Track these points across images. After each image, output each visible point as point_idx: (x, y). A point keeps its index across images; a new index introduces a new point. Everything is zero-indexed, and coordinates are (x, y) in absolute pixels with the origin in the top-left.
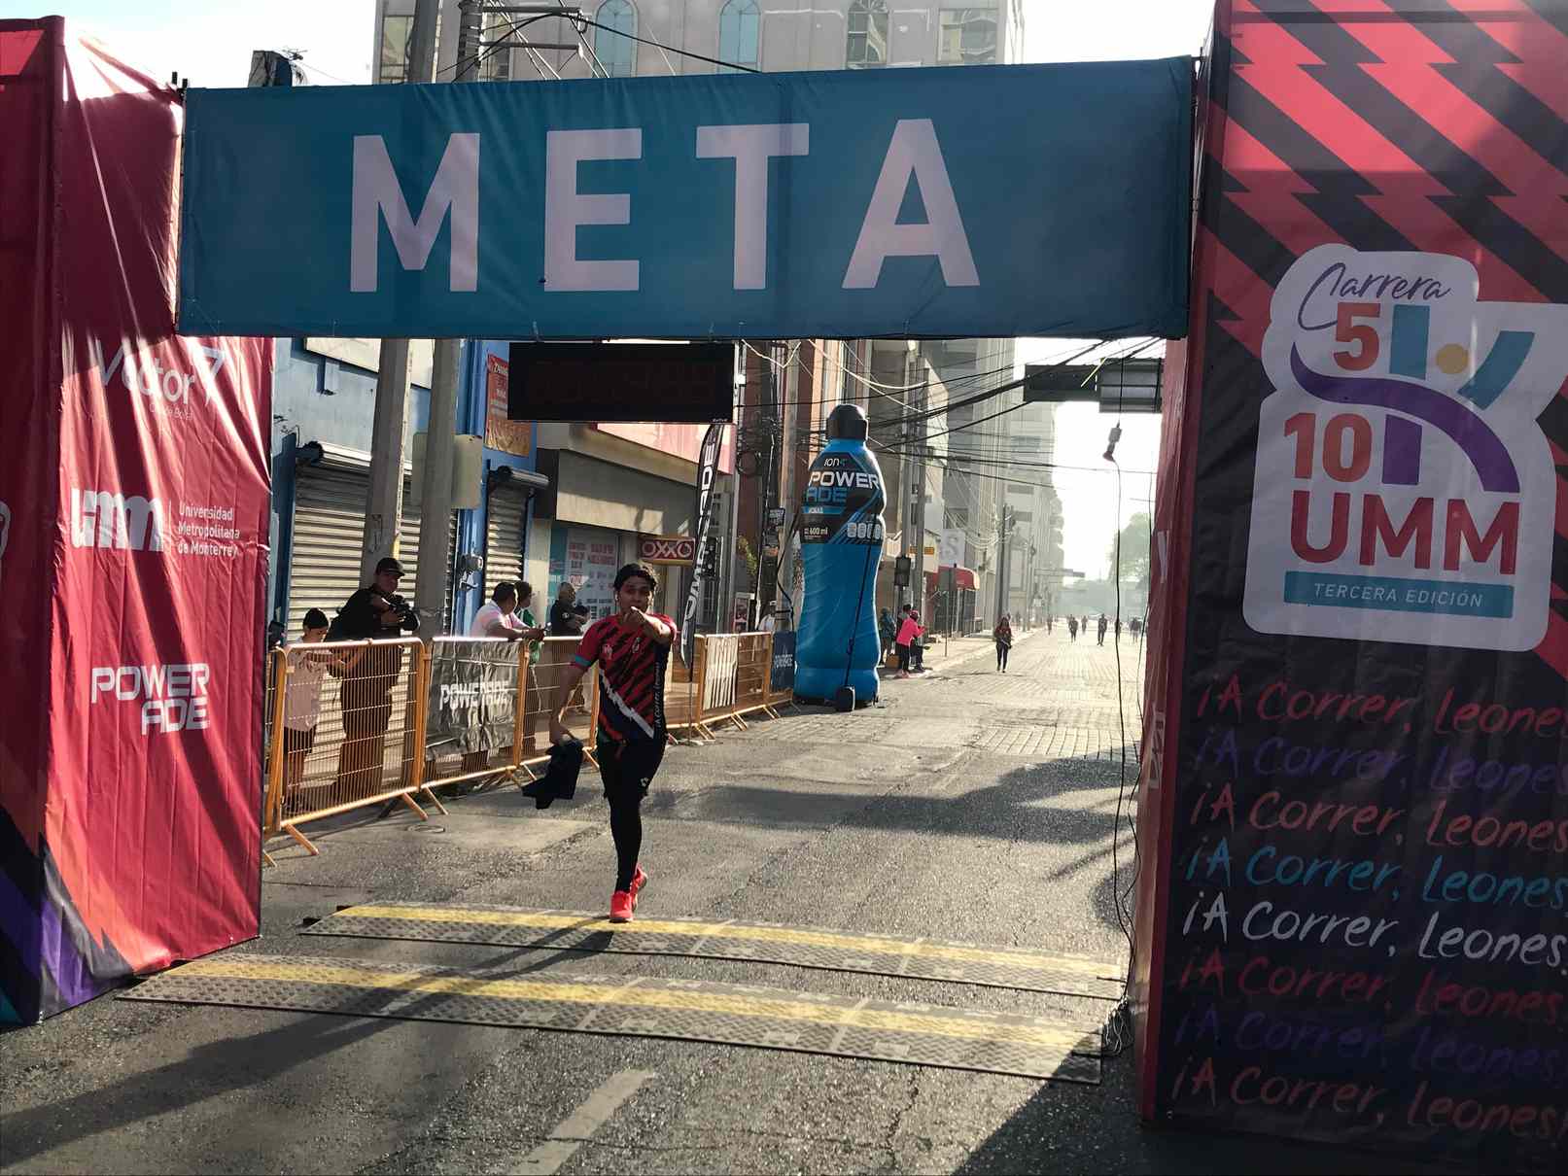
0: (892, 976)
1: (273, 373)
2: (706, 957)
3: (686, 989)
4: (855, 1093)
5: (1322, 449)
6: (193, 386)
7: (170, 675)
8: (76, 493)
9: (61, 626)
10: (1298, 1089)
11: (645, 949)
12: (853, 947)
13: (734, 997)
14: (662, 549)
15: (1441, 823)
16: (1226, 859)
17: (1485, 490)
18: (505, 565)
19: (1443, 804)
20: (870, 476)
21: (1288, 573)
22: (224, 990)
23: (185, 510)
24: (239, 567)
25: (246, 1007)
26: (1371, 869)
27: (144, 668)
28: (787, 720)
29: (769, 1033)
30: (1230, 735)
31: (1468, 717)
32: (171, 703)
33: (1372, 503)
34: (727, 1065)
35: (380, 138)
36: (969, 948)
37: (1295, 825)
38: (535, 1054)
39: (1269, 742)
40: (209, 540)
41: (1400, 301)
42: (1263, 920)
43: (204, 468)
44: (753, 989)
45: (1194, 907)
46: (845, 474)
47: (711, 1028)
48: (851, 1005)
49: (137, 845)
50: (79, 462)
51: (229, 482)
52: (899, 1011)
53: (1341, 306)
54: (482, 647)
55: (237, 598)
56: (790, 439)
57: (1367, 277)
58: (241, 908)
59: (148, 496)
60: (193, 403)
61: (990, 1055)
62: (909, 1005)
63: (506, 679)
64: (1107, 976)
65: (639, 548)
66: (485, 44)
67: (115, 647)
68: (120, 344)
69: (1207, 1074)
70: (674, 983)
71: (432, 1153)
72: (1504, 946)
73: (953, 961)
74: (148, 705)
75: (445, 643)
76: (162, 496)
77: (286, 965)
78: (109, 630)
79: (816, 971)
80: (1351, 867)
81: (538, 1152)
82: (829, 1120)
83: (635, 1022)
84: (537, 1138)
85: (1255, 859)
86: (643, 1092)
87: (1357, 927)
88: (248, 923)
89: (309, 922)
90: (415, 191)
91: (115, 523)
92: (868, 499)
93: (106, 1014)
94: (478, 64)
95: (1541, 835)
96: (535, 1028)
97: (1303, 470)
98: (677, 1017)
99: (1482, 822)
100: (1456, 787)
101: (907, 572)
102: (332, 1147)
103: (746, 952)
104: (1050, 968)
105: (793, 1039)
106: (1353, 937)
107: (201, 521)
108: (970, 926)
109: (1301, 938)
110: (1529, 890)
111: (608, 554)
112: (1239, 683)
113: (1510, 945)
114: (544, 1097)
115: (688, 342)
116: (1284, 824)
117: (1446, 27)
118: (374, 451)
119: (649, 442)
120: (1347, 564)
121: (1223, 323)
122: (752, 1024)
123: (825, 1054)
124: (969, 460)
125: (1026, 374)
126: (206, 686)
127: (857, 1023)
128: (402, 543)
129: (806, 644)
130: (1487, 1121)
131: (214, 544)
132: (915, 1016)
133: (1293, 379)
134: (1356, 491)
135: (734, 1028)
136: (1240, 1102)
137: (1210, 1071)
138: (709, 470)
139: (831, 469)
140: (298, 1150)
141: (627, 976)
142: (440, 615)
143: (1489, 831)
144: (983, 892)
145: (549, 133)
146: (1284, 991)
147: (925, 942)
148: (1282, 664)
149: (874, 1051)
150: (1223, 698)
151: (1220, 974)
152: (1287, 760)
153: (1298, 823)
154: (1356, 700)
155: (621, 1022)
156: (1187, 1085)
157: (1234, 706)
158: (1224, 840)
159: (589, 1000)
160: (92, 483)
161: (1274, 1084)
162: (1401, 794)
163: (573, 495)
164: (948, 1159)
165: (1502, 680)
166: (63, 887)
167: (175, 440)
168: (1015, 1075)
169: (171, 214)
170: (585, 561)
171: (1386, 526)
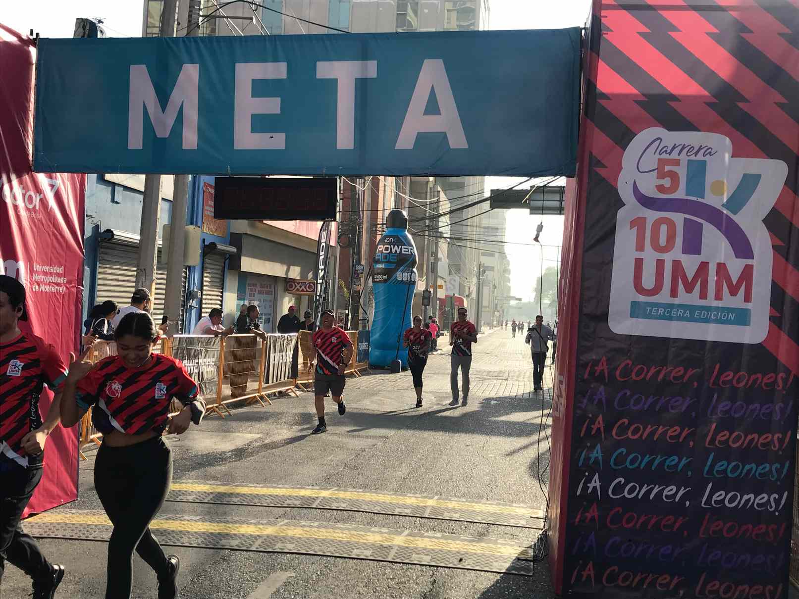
0: (422, 518)
1: (86, 193)
2: (321, 509)
3: (310, 526)
4: (401, 583)
5: (650, 237)
6: (41, 199)
10: (638, 578)
11: (288, 505)
12: (400, 502)
13: (336, 531)
14: (298, 287)
15: (713, 435)
16: (600, 454)
17: (737, 257)
18: (213, 295)
19: (715, 424)
20: (409, 248)
21: (632, 302)
22: (57, 530)
23: (37, 267)
24: (66, 298)
25: (70, 539)
26: (676, 461)
28: (365, 378)
29: (355, 550)
30: (602, 387)
31: (728, 378)
33: (677, 264)
34: (333, 568)
35: (144, 66)
36: (463, 502)
37: (636, 437)
38: (228, 563)
39: (622, 393)
40: (50, 284)
41: (690, 158)
42: (619, 488)
43: (47, 245)
44: (347, 526)
45: (583, 481)
46: (396, 247)
47: (324, 548)
48: (400, 534)
51: (61, 252)
52: (425, 537)
53: (659, 160)
54: (201, 340)
55: (64, 314)
56: (367, 228)
57: (673, 145)
58: (67, 484)
59: (16, 259)
60: (42, 209)
61: (474, 560)
62: (430, 533)
63: (213, 357)
64: (536, 516)
65: (286, 286)
66: (202, 16)
69: (589, 571)
70: (303, 524)
72: (746, 500)
73: (454, 509)
75: (180, 338)
76: (24, 261)
79: (381, 515)
80: (666, 459)
83: (283, 545)
85: (616, 454)
86: (287, 584)
87: (669, 491)
88: (71, 492)
90: (163, 96)
92: (408, 260)
94: (198, 26)
95: (765, 441)
96: (228, 549)
97: (640, 247)
98: (306, 542)
99: (735, 434)
100: (720, 415)
101: (429, 298)
103: (343, 506)
104: (505, 513)
105: (368, 553)
106: (667, 496)
107: (45, 273)
108: (463, 490)
109: (639, 498)
110: (759, 471)
111: (269, 290)
112: (606, 361)
113: (749, 499)
114: (233, 587)
115: (312, 177)
116: (630, 437)
117: (713, 13)
118: (141, 235)
119: (291, 230)
120: (664, 297)
121: (598, 169)
122: (347, 545)
123: (386, 561)
124: (462, 239)
125: (491, 194)
128: (156, 284)
129: (375, 337)
130: (737, 593)
131: (52, 286)
132: (433, 540)
133: (634, 199)
134: (668, 258)
135: (337, 548)
136: (607, 585)
137: (591, 569)
138: (323, 244)
139: (389, 244)
141: (278, 520)
142: (177, 323)
143: (737, 440)
144: (469, 471)
145: (236, 64)
146: (630, 525)
147: (439, 499)
148: (629, 351)
149: (412, 559)
150: (598, 369)
151: (596, 518)
152: (632, 402)
153: (639, 435)
154: (668, 370)
155: (275, 545)
156: (580, 576)
157: (604, 373)
158: (599, 444)
159: (258, 533)
161: (625, 576)
162: (692, 420)
163: (250, 257)
165: (744, 360)
167: (32, 229)
168: (488, 571)
169: (29, 106)
170: (256, 294)
171: (684, 277)
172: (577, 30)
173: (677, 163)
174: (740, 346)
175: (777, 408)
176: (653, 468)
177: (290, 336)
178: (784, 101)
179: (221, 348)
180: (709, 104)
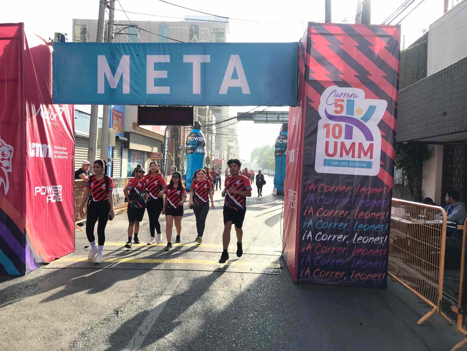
3: (184, 259)
4: (229, 280)
5: (332, 131)
6: (57, 117)
7: (53, 188)
8: (30, 143)
9: (28, 176)
10: (327, 273)
13: (196, 260)
14: (154, 156)
15: (357, 214)
16: (312, 223)
17: (367, 140)
18: (118, 160)
19: (358, 210)
20: (202, 138)
21: (324, 159)
24: (68, 160)
26: (343, 225)
27: (47, 187)
29: (206, 267)
30: (312, 195)
31: (364, 190)
32: (53, 195)
34: (198, 275)
35: (104, 56)
37: (326, 215)
39: (321, 197)
40: (62, 155)
41: (348, 99)
42: (320, 236)
43: (60, 137)
45: (305, 234)
46: (196, 138)
49: (46, 230)
50: (31, 136)
51: (65, 140)
53: (335, 100)
55: (68, 169)
57: (341, 93)
58: (71, 245)
60: (57, 121)
61: (257, 269)
64: (276, 250)
65: (148, 155)
66: (114, 33)
67: (40, 181)
68: (40, 106)
69: (308, 271)
70: (180, 258)
71: (136, 300)
74: (48, 196)
76: (50, 144)
78: (39, 177)
80: (338, 224)
82: (226, 286)
83: (174, 267)
84: (160, 295)
85: (318, 223)
86: (181, 282)
87: (340, 237)
88: (72, 248)
89: (86, 247)
90: (113, 70)
91: (39, 151)
92: (202, 144)
93: (42, 272)
94: (112, 38)
95: (379, 216)
97: (328, 136)
98: (183, 265)
99: (366, 213)
100: (360, 205)
102: (111, 300)
106: (339, 239)
107: (59, 150)
110: (376, 228)
111: (141, 157)
112: (314, 184)
113: (372, 239)
114: (158, 285)
116: (324, 215)
117: (357, 37)
118: (90, 133)
120: (337, 157)
121: (309, 103)
122: (201, 265)
124: (220, 134)
125: (238, 115)
126: (61, 191)
129: (188, 177)
133: (326, 116)
134: (339, 141)
135: (197, 267)
136: (315, 277)
138: (167, 136)
139: (193, 136)
140: (103, 301)
143: (367, 215)
145: (147, 56)
146: (324, 252)
148: (323, 180)
150: (311, 187)
151: (310, 249)
152: (324, 201)
153: (327, 214)
154: (339, 187)
155: (171, 267)
156: (304, 274)
157: (313, 190)
158: (311, 219)
159: (162, 262)
160: (34, 141)
161: (322, 273)
162: (349, 208)
163: (133, 143)
164: (255, 293)
165: (370, 183)
166: (30, 241)
167: (53, 130)
168: (263, 274)
169: (51, 74)
170: (136, 159)
171: (345, 149)
172: (296, 44)
173: (342, 101)
174: (367, 177)
175: (383, 203)
176: (333, 228)
178: (385, 75)
180: (356, 76)
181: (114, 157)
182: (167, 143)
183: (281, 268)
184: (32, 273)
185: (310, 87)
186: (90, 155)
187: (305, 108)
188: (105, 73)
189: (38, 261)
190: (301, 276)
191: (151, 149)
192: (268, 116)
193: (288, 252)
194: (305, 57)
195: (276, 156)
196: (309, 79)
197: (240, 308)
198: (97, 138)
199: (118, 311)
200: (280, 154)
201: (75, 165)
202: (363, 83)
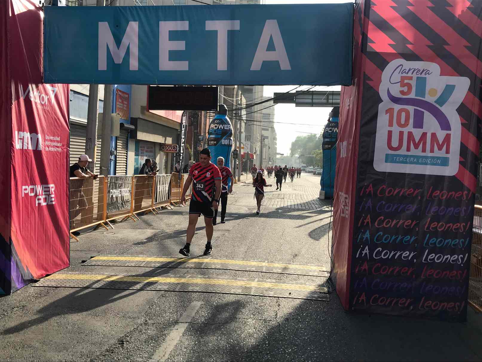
0: (262, 272)
2: (206, 268)
3: (204, 278)
4: (262, 306)
5: (396, 118)
6: (48, 99)
7: (43, 188)
8: (16, 132)
9: (14, 173)
10: (389, 300)
12: (249, 264)
13: (219, 280)
14: (167, 148)
15: (429, 224)
16: (369, 236)
18: (122, 153)
19: (429, 219)
20: (229, 126)
21: (386, 155)
22: (65, 283)
24: (62, 155)
25: (74, 287)
26: (409, 238)
27: (36, 186)
29: (233, 290)
30: (370, 200)
31: (437, 194)
32: (44, 196)
34: (223, 299)
35: (107, 23)
36: (281, 263)
37: (388, 226)
38: (166, 298)
39: (381, 202)
40: (54, 146)
41: (417, 76)
42: (379, 253)
43: (52, 124)
44: (223, 277)
45: (359, 250)
46: (221, 125)
47: (215, 289)
48: (254, 280)
49: (35, 240)
50: (18, 124)
51: (58, 128)
52: (267, 282)
53: (402, 77)
54: (121, 178)
55: (61, 164)
56: (204, 115)
58: (64, 258)
59: (37, 133)
60: (48, 104)
61: (297, 294)
62: (269, 280)
63: (129, 188)
64: (322, 270)
65: (160, 147)
67: (28, 179)
69: (363, 297)
70: (200, 276)
71: (145, 328)
72: (446, 258)
73: (278, 267)
74: (38, 197)
76: (41, 134)
77: (82, 275)
78: (27, 174)
79: (240, 271)
80: (404, 237)
81: (176, 327)
82: (257, 314)
83: (193, 288)
84: (175, 322)
85: (377, 236)
86: (201, 308)
87: (405, 254)
88: (67, 262)
89: (83, 262)
90: (118, 40)
91: (28, 141)
92: (228, 133)
93: (31, 291)
95: (456, 227)
96: (163, 291)
97: (391, 124)
99: (441, 224)
100: (432, 214)
101: (237, 154)
102: (115, 328)
103: (218, 267)
104: (306, 269)
105: (240, 291)
106: (404, 257)
107: (51, 141)
108: (279, 257)
109: (390, 257)
110: (453, 243)
111: (151, 150)
112: (372, 186)
113: (448, 257)
114: (173, 311)
116: (386, 226)
118: (88, 119)
120: (403, 151)
121: (367, 82)
122: (227, 287)
123: (250, 295)
125: (274, 96)
126: (54, 191)
127: (257, 286)
128: (97, 147)
130: (441, 307)
131: (55, 148)
132: (272, 283)
133: (388, 98)
134: (406, 130)
135: (222, 288)
136: (373, 304)
137: (364, 296)
138: (184, 124)
139: (217, 124)
140: (105, 329)
141: (185, 275)
142: (108, 169)
143: (441, 226)
144: (279, 247)
145: (160, 22)
146: (385, 273)
147: (269, 262)
148: (384, 180)
149: (264, 294)
150: (368, 190)
151: (367, 269)
152: (386, 207)
154: (405, 190)
156: (358, 300)
157: (371, 193)
158: (368, 231)
159: (177, 282)
160: (20, 129)
161: (382, 299)
162: (417, 216)
163: (141, 131)
164: (294, 323)
165: (446, 184)
166: (16, 253)
167: (44, 116)
168: (305, 299)
169: (41, 46)
170: (145, 152)
171: (414, 140)
172: (351, 4)
173: (411, 78)
174: (443, 177)
175: (463, 210)
176: (397, 242)
177: (167, 176)
178: (469, 45)
179: (132, 183)
180: (429, 46)
181: (118, 149)
182: (183, 131)
183: (329, 292)
184: (18, 291)
185: (368, 60)
186: (88, 147)
187: (362, 88)
188: (107, 45)
189: (26, 278)
190: (354, 303)
191: (164, 140)
192: (315, 97)
193: (338, 272)
194: (362, 22)
195: (324, 149)
196: (368, 50)
197: (276, 341)
198: (97, 126)
199: (123, 341)
200: (330, 146)
201: (71, 159)
202: (438, 55)
